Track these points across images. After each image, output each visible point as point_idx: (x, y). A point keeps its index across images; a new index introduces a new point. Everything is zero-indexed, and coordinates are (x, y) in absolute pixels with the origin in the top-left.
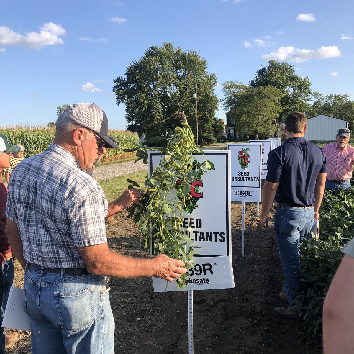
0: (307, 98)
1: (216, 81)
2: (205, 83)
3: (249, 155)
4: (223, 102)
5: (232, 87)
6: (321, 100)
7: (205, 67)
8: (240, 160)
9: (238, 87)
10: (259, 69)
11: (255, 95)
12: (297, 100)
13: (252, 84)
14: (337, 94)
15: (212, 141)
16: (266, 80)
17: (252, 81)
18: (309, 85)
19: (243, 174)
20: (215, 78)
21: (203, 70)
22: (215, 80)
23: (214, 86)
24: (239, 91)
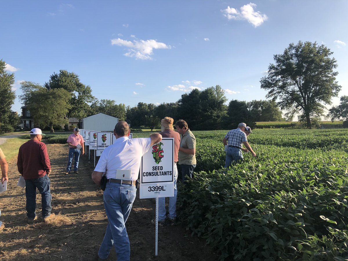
0: (89, 101)
1: (14, 80)
2: (4, 80)
3: (162, 149)
4: (21, 98)
5: (30, 86)
6: (97, 103)
7: (4, 67)
8: (154, 155)
9: (35, 87)
10: (52, 75)
11: (50, 95)
12: (82, 101)
13: (46, 85)
14: (108, 99)
15: (10, 130)
16: (58, 84)
17: (46, 84)
18: (91, 91)
19: (157, 169)
20: (13, 78)
21: (2, 69)
22: (12, 79)
23: (12, 84)
24: (36, 90)
